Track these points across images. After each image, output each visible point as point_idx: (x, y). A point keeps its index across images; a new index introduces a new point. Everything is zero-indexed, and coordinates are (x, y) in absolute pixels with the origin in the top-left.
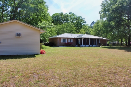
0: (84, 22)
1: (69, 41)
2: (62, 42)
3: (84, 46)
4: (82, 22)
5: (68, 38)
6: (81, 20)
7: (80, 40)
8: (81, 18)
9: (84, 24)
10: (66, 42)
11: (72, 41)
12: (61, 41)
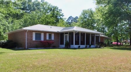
0: (61, 15)
1: (48, 38)
2: (34, 39)
3: (77, 46)
4: (57, 14)
5: (45, 33)
6: (58, 12)
7: (68, 35)
8: (57, 9)
9: (61, 17)
10: (42, 39)
11: (53, 38)
12: (32, 37)
